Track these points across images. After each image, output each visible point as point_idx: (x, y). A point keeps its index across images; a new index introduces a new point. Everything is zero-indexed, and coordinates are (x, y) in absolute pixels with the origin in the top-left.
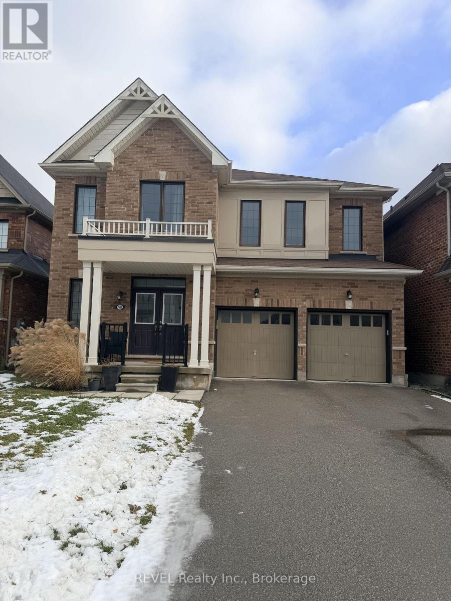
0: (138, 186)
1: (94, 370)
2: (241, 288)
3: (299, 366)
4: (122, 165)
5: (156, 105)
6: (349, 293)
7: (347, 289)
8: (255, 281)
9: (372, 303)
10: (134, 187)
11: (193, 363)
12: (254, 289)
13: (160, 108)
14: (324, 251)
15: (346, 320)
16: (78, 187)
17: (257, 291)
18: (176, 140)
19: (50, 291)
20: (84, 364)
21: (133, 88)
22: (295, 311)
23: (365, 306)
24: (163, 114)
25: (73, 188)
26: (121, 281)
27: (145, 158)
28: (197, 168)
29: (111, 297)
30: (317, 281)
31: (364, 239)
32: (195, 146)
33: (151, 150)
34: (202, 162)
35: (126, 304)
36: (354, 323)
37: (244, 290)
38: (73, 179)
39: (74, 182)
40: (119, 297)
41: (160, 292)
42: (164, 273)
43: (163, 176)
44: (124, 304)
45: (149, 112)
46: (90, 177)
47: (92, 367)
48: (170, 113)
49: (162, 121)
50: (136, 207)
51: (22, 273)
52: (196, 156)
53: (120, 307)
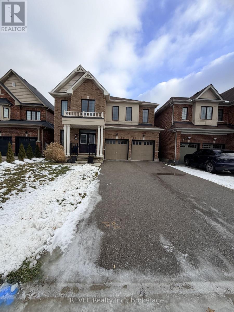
0: (81, 101)
1: (69, 157)
2: (112, 133)
3: (129, 156)
4: (76, 94)
5: (86, 74)
6: (144, 135)
7: (143, 134)
8: (117, 131)
9: (150, 138)
10: (79, 101)
11: (98, 155)
12: (116, 134)
13: (87, 75)
14: (137, 123)
15: (143, 143)
16: (62, 101)
17: (117, 134)
18: (93, 86)
19: (54, 133)
20: (66, 155)
21: (79, 68)
22: (128, 140)
23: (148, 139)
24: (88, 77)
25: (60, 101)
26: (76, 131)
27: (83, 92)
28: (99, 95)
29: (73, 135)
30: (135, 132)
31: (149, 119)
32: (98, 88)
33: (84, 89)
34: (101, 94)
35: (78, 138)
36: (145, 144)
37: (113, 134)
38: (60, 98)
39: (60, 99)
41: (88, 134)
42: (89, 128)
43: (88, 98)
45: (84, 77)
46: (66, 98)
48: (91, 77)
49: (88, 79)
50: (80, 107)
51: (45, 128)
52: (99, 91)
53: (76, 139)
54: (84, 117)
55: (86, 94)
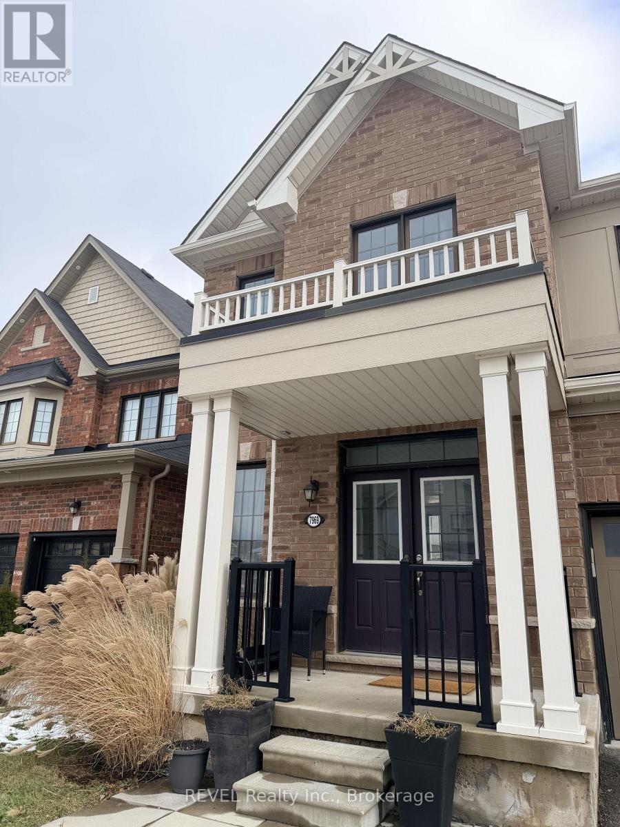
0: (347, 238)
4: (314, 207)
10: (339, 242)
11: (514, 716)
13: (383, 63)
16: (243, 281)
18: (427, 118)
21: (335, 64)
26: (314, 456)
27: (361, 177)
28: (484, 158)
29: (295, 495)
32: (473, 115)
33: (371, 158)
34: (492, 143)
35: (329, 512)
38: (233, 269)
39: (234, 273)
40: (309, 495)
41: (411, 474)
42: (414, 423)
43: (400, 200)
44: (323, 512)
45: (359, 82)
46: (263, 256)
47: (200, 699)
48: (407, 63)
51: (168, 468)
52: (476, 133)
53: (313, 521)
54: (338, 302)
55: (383, 184)
